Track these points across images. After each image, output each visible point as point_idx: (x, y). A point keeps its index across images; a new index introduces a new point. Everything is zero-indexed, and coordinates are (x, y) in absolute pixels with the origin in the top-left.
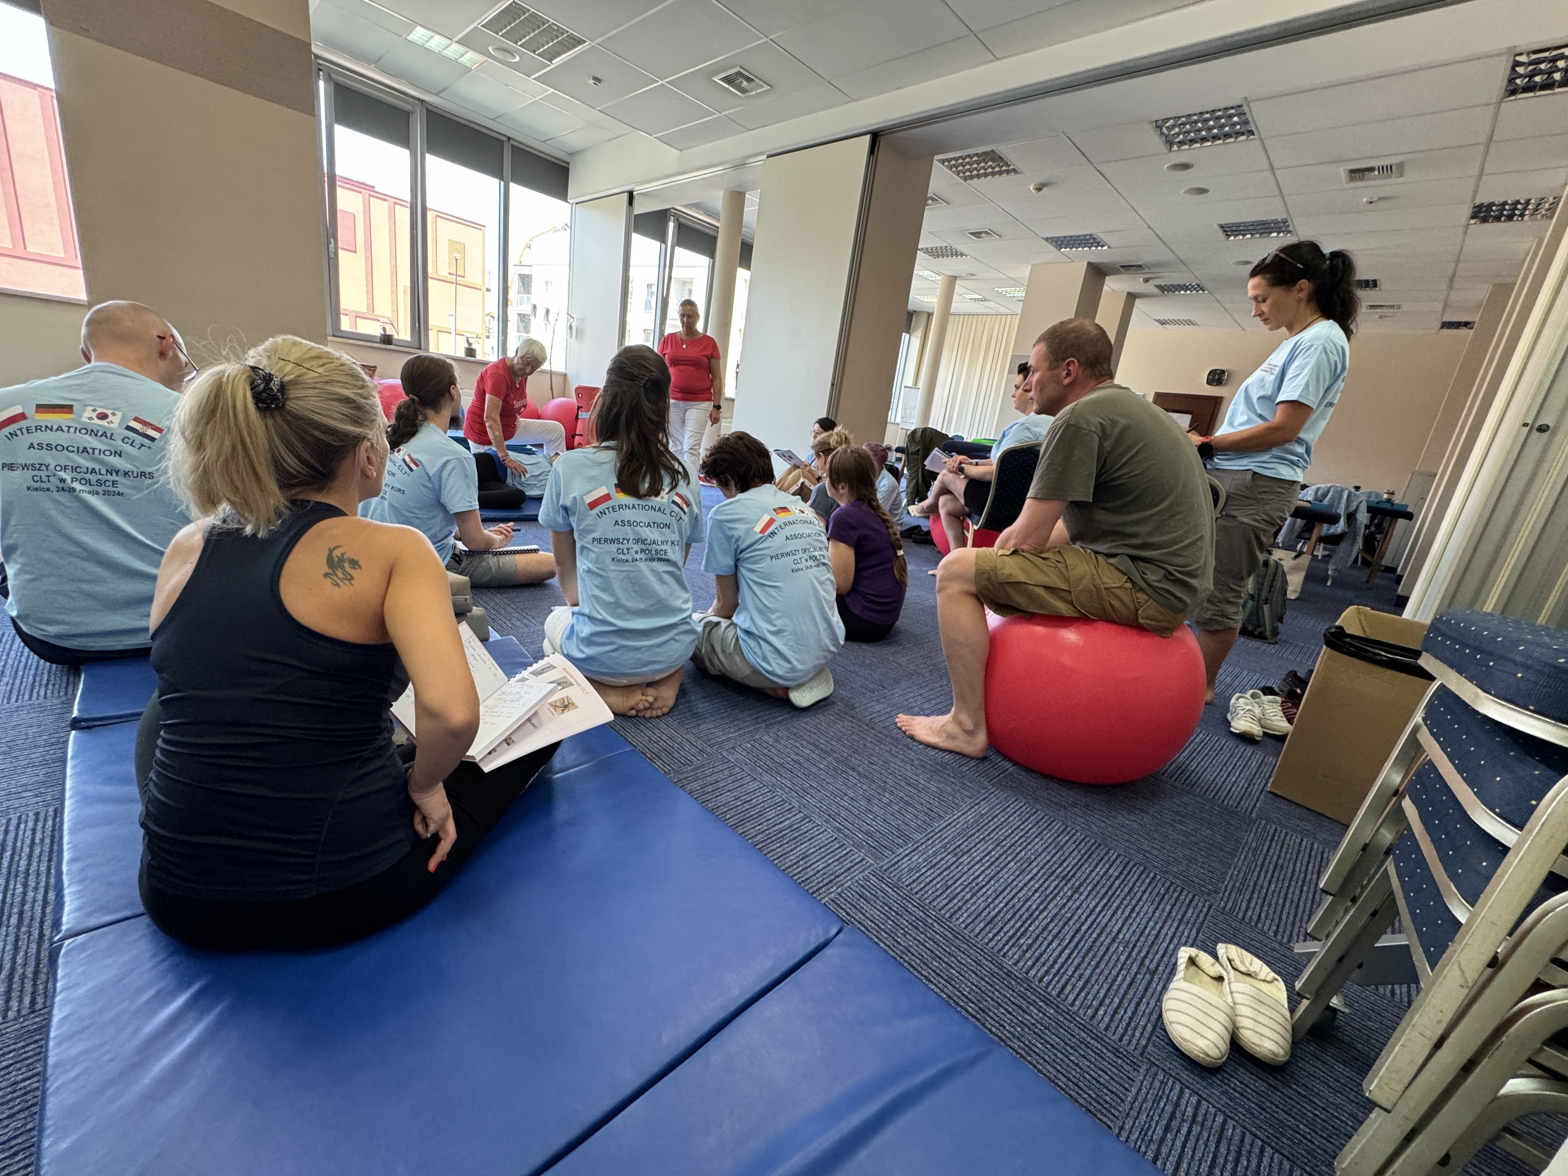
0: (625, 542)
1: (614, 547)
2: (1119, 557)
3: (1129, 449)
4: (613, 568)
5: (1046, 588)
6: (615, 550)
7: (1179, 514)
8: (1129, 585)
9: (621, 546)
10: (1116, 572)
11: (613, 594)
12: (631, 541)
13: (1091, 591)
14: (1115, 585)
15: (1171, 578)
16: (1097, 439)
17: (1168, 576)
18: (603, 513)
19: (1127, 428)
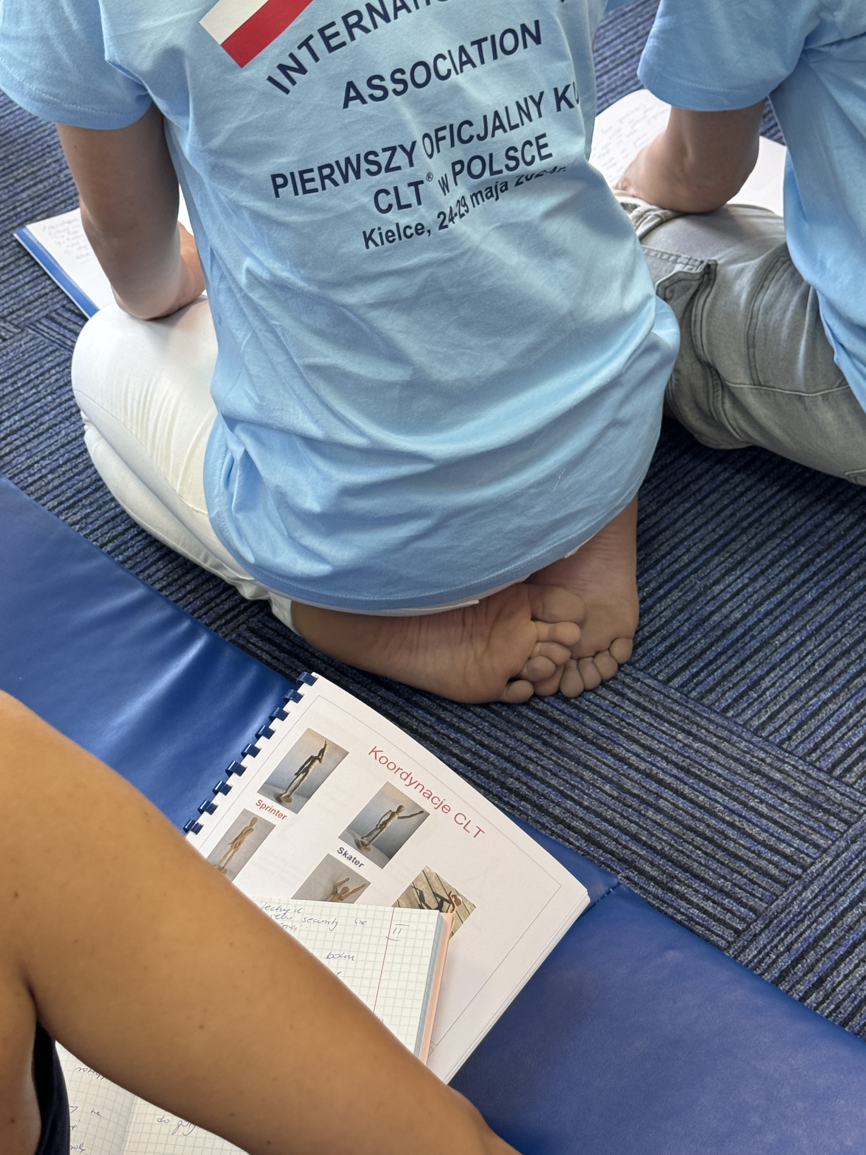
1: (359, 192)
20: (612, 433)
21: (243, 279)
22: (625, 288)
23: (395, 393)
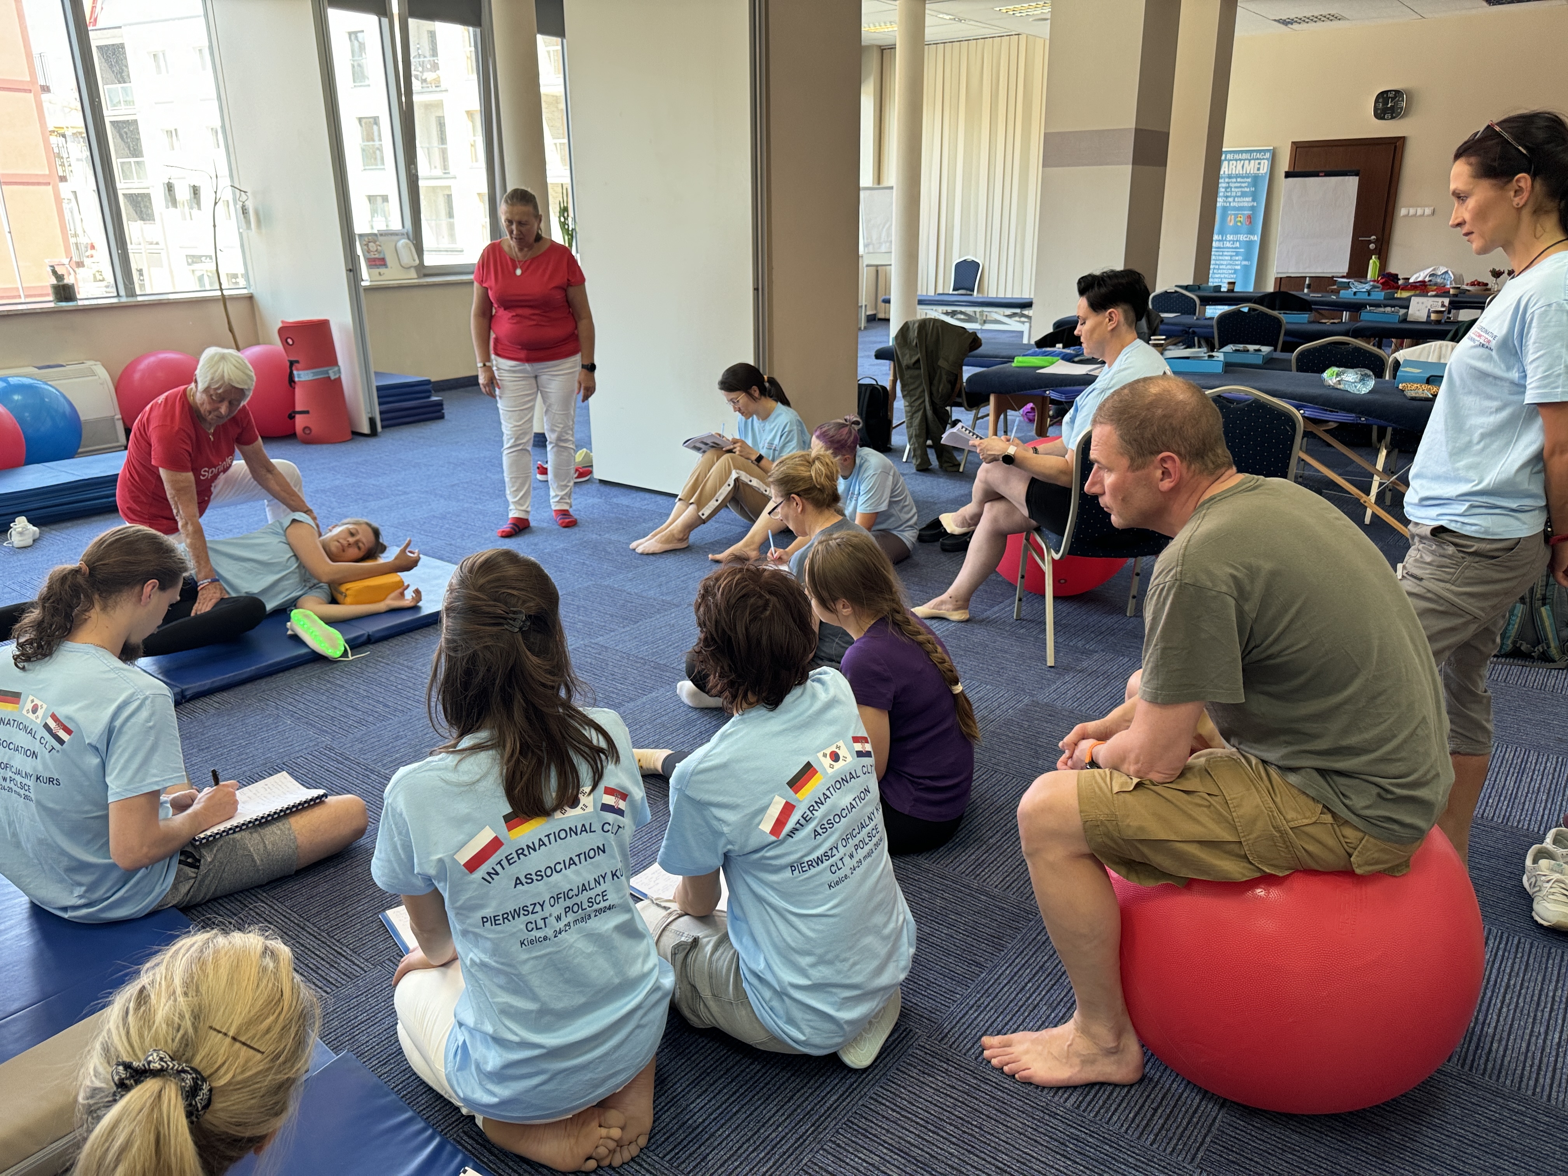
0: (538, 908)
1: (519, 923)
2: (1303, 772)
3: (1285, 609)
4: (524, 956)
5: (1202, 843)
6: (523, 927)
7: (1380, 694)
8: (1328, 818)
9: (531, 917)
10: (1303, 797)
11: (535, 998)
12: (547, 904)
13: (1272, 838)
14: (1306, 821)
15: (1389, 796)
16: (1232, 602)
17: (1384, 796)
18: (494, 873)
19: (1274, 574)
20: (638, 1031)
21: (468, 963)
22: (644, 962)
23: (534, 1015)
